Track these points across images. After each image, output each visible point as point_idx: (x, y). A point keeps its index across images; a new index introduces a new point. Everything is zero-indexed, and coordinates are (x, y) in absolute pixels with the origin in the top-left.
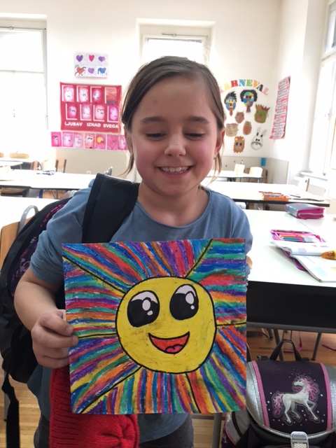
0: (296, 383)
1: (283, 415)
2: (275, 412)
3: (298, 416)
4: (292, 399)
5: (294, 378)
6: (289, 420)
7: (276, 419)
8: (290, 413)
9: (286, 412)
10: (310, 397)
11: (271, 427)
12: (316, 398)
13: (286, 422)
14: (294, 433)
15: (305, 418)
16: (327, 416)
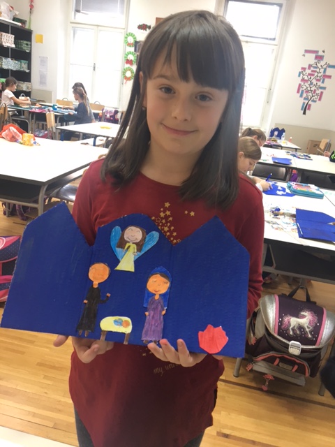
0: (302, 313)
1: (288, 329)
2: (283, 326)
3: (298, 332)
4: (296, 321)
5: (302, 310)
6: (291, 333)
7: (283, 331)
8: (293, 329)
9: (290, 328)
11: (279, 335)
12: (314, 325)
13: (289, 334)
15: (302, 334)
16: (318, 336)
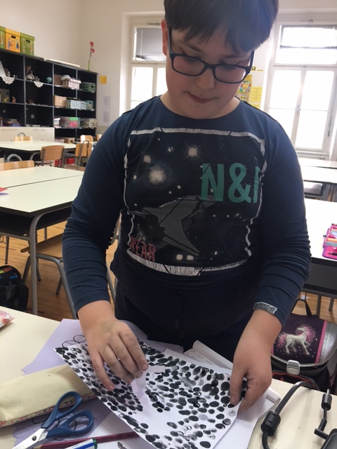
0: (299, 329)
2: (279, 345)
3: (295, 350)
4: (293, 339)
6: (288, 351)
7: (279, 350)
9: (286, 346)
10: (307, 339)
11: (275, 354)
12: (312, 341)
13: (285, 353)
14: (290, 361)
15: (300, 352)
16: (317, 353)
